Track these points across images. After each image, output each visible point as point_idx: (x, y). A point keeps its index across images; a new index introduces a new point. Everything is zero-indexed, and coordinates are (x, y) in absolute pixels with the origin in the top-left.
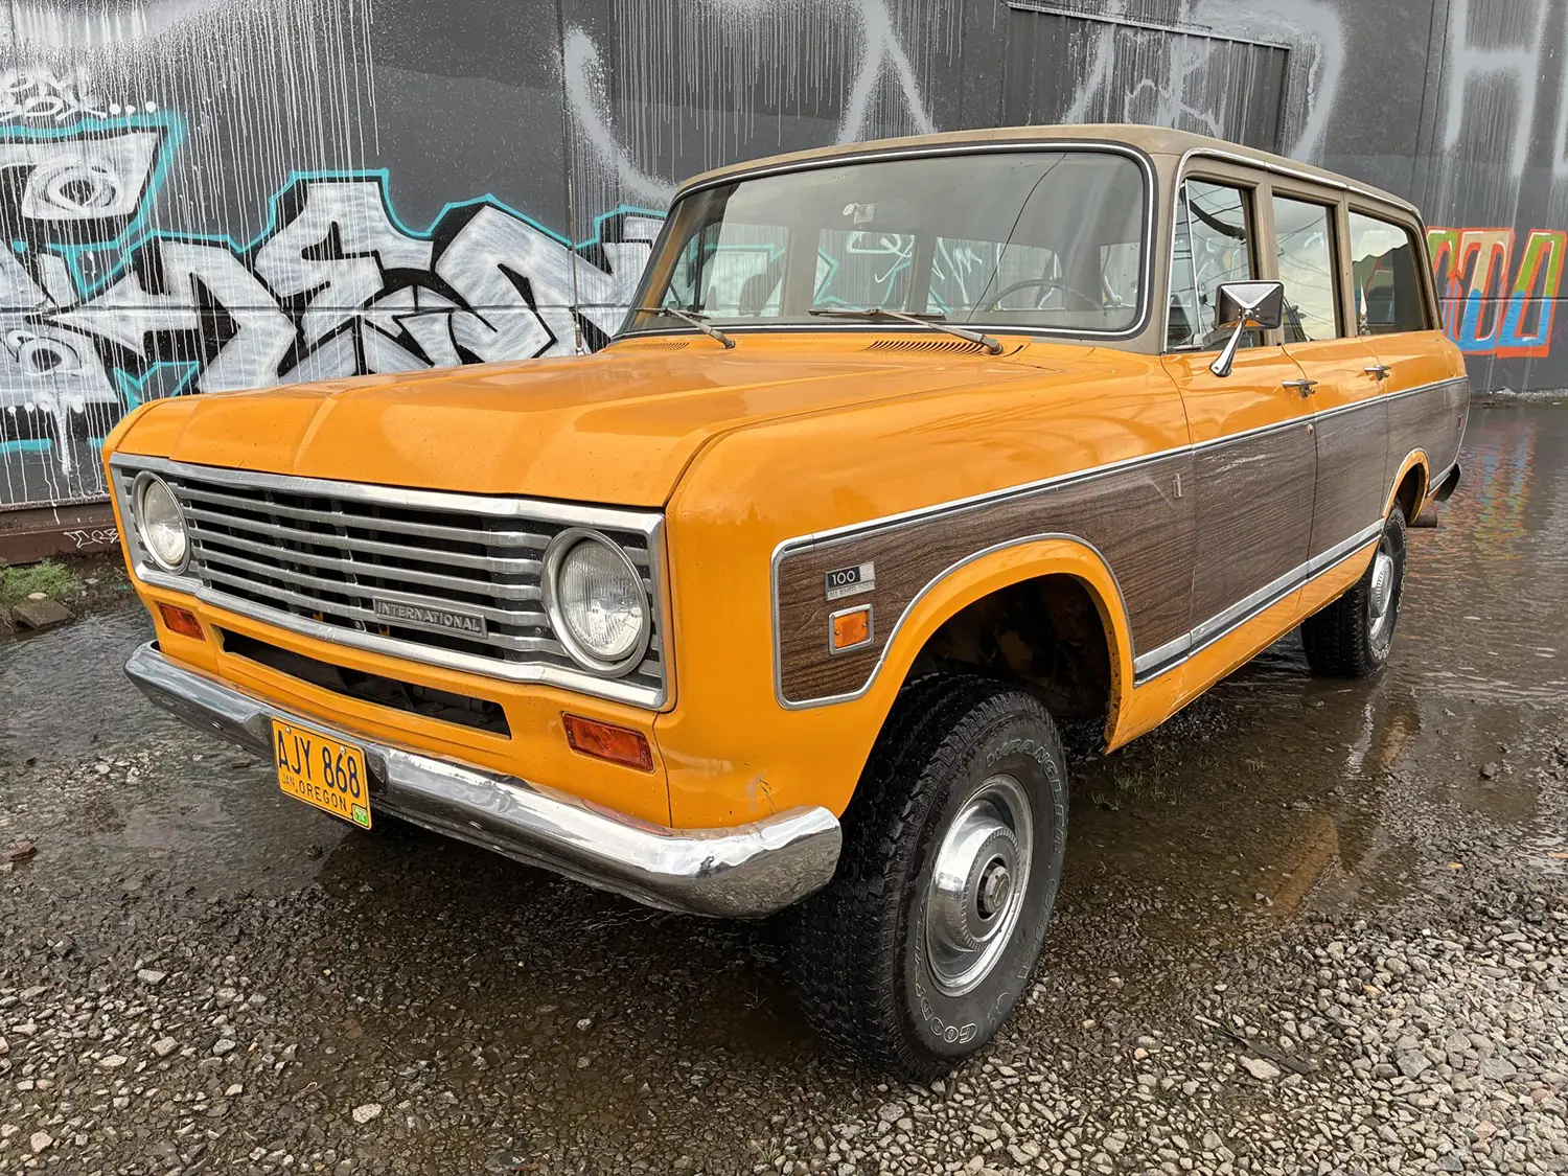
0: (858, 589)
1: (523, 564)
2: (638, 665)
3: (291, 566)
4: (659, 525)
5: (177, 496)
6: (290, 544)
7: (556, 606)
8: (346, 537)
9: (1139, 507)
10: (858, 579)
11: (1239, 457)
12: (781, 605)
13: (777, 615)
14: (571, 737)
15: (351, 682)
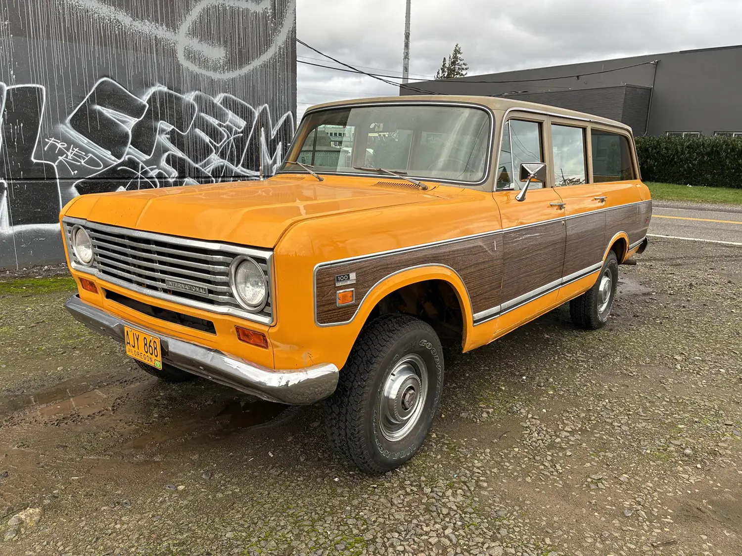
0: (349, 283)
1: (222, 268)
2: (264, 308)
3: (134, 265)
4: (271, 256)
5: (89, 235)
6: (134, 257)
7: (234, 285)
8: (156, 255)
9: (475, 254)
10: (349, 278)
11: (526, 234)
12: (317, 287)
13: (315, 291)
14: (239, 335)
15: (157, 312)
